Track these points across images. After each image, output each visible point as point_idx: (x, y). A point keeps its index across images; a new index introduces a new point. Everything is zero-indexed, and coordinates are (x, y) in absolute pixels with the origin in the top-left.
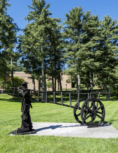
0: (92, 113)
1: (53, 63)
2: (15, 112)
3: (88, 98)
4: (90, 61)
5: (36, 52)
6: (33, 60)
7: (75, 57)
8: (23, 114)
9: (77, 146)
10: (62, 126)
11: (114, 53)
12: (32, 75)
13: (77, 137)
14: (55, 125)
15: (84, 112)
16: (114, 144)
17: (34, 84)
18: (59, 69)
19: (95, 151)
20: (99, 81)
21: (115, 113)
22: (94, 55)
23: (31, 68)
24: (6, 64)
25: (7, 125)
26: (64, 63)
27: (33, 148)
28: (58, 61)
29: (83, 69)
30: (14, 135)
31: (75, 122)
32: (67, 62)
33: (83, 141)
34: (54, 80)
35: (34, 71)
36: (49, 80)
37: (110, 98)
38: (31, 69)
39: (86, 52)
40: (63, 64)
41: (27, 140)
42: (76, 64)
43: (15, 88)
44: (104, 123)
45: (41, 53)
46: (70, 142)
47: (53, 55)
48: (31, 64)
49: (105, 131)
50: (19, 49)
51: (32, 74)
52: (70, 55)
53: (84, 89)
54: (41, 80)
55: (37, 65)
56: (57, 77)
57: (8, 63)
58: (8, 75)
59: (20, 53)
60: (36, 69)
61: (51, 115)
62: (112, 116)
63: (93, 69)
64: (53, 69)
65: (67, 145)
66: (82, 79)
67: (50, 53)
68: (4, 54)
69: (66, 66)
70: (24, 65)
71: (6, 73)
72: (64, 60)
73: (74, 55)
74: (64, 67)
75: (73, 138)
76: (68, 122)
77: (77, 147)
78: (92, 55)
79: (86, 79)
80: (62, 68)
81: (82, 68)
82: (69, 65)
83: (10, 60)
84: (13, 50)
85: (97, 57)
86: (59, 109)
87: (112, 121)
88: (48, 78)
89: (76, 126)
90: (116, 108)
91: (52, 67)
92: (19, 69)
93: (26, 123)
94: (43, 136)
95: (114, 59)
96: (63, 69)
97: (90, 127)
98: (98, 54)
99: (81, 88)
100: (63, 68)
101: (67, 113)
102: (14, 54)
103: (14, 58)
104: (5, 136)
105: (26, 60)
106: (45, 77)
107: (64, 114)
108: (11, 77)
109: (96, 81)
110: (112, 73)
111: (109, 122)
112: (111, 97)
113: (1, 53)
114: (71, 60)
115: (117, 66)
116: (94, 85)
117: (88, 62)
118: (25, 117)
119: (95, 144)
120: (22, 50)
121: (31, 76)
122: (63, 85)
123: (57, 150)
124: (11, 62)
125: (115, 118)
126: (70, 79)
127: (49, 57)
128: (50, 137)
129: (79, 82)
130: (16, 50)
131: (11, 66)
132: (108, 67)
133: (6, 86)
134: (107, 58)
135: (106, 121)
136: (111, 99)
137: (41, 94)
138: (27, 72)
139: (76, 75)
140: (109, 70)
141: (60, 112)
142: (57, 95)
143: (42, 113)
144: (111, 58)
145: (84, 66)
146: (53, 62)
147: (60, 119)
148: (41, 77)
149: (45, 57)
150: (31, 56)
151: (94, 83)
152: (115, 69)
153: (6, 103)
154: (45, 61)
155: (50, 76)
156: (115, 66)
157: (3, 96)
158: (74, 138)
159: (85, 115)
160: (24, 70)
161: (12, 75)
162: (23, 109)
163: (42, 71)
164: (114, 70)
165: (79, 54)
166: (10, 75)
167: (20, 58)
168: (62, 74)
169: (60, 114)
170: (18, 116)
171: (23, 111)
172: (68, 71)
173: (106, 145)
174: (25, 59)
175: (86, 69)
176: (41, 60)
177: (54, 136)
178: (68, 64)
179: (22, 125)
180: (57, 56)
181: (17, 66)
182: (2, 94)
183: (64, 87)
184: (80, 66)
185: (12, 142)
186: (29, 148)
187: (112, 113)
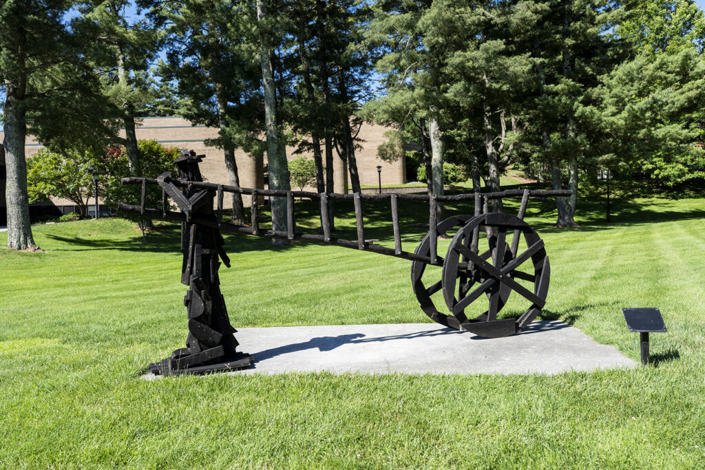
0: (493, 277)
1: (314, 72)
2: (158, 293)
3: (477, 214)
4: (486, 50)
5: (230, 18)
6: (219, 57)
7: (416, 39)
8: (190, 293)
9: (426, 407)
10: (362, 335)
11: (600, 10)
12: (222, 132)
13: (427, 376)
14: (335, 335)
15: (459, 274)
16: (581, 393)
17: (235, 170)
18: (345, 96)
19: (502, 422)
20: (527, 148)
21: (595, 278)
22: (506, 25)
23: (214, 98)
24: (97, 83)
25: (130, 343)
26: (365, 66)
27: (245, 419)
28: (338, 62)
29: (453, 92)
30: (159, 377)
31: (419, 321)
32: (379, 62)
33: (453, 388)
34: (323, 148)
35: (228, 110)
36: (298, 152)
37: (576, 219)
38: (213, 104)
39: (469, 9)
40: (362, 73)
41: (217, 391)
42: (421, 72)
43: (148, 182)
44: (543, 318)
45: (257, 24)
46: (399, 394)
47: (314, 31)
48: (215, 81)
49: (548, 349)
50: (151, 9)
51: (222, 126)
52: (391, 30)
53: (460, 184)
54: (265, 153)
55: (243, 83)
56: (337, 137)
57: (103, 79)
58: (112, 134)
59: (156, 27)
60: (236, 100)
61: (314, 299)
62: (580, 292)
63: (498, 90)
64: (314, 99)
65: (383, 405)
66: (448, 142)
67: (298, 24)
68: (84, 35)
69: (375, 80)
70: (182, 85)
71: (101, 126)
72: (365, 52)
73: (410, 26)
74: (367, 88)
75: (411, 379)
76: (391, 322)
77: (427, 411)
78: (496, 24)
79: (469, 142)
80: (359, 91)
81: (447, 88)
82: (390, 76)
83: (113, 62)
84: (120, 13)
85: (517, 33)
86: (351, 273)
87: (578, 308)
88: (297, 141)
89: (422, 335)
90: (597, 258)
91: (311, 90)
92: (161, 107)
93: (206, 328)
94: (285, 377)
95: (598, 39)
96: (360, 97)
97: (484, 335)
98: (524, 20)
99: (445, 180)
100: (363, 93)
101: (385, 285)
102: (131, 35)
103: (130, 53)
104: (124, 384)
105: (189, 60)
106: (280, 135)
107: (371, 292)
108: (124, 142)
109: (511, 147)
110: (588, 109)
111: (566, 315)
112: (579, 215)
113: (69, 28)
114: (397, 55)
115: (613, 73)
116: (506, 164)
117: (475, 59)
118: (200, 306)
119: (503, 395)
120: (164, 13)
121: (217, 136)
122: (364, 169)
123: (344, 424)
124: (121, 72)
125: (593, 299)
126: (397, 142)
127: (292, 41)
128: (314, 376)
129: (436, 155)
130: (139, 13)
131: (119, 90)
132: (568, 77)
133: (109, 183)
134: (566, 34)
135: (554, 311)
136: (580, 223)
137: (268, 213)
138: (196, 118)
139: (422, 120)
140: (573, 94)
141: (354, 286)
142: (339, 217)
143: (274, 291)
144: (585, 36)
145: (459, 80)
146: (315, 68)
147: (355, 312)
148: (262, 137)
149: (277, 43)
150: (211, 40)
151: (506, 158)
152: (603, 85)
153: (115, 257)
154: (274, 59)
155: (304, 133)
156: (600, 73)
157: (102, 229)
158: (415, 378)
159: (461, 289)
160: (183, 110)
161: (128, 134)
162: (188, 269)
163: (267, 109)
164: (595, 92)
165: (435, 24)
166: (122, 134)
167: (159, 53)
168: (358, 121)
169: (352, 291)
170: (171, 308)
171: (191, 280)
172: (384, 107)
173: (549, 397)
174: (185, 55)
175: (467, 90)
176: (257, 57)
177: (328, 375)
178: (384, 72)
179: (190, 339)
180: (332, 36)
181: (150, 90)
182: (93, 220)
183: (369, 180)
184: (438, 79)
185: (154, 402)
186: (226, 423)
187: (579, 279)
